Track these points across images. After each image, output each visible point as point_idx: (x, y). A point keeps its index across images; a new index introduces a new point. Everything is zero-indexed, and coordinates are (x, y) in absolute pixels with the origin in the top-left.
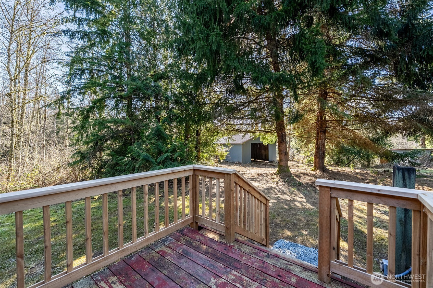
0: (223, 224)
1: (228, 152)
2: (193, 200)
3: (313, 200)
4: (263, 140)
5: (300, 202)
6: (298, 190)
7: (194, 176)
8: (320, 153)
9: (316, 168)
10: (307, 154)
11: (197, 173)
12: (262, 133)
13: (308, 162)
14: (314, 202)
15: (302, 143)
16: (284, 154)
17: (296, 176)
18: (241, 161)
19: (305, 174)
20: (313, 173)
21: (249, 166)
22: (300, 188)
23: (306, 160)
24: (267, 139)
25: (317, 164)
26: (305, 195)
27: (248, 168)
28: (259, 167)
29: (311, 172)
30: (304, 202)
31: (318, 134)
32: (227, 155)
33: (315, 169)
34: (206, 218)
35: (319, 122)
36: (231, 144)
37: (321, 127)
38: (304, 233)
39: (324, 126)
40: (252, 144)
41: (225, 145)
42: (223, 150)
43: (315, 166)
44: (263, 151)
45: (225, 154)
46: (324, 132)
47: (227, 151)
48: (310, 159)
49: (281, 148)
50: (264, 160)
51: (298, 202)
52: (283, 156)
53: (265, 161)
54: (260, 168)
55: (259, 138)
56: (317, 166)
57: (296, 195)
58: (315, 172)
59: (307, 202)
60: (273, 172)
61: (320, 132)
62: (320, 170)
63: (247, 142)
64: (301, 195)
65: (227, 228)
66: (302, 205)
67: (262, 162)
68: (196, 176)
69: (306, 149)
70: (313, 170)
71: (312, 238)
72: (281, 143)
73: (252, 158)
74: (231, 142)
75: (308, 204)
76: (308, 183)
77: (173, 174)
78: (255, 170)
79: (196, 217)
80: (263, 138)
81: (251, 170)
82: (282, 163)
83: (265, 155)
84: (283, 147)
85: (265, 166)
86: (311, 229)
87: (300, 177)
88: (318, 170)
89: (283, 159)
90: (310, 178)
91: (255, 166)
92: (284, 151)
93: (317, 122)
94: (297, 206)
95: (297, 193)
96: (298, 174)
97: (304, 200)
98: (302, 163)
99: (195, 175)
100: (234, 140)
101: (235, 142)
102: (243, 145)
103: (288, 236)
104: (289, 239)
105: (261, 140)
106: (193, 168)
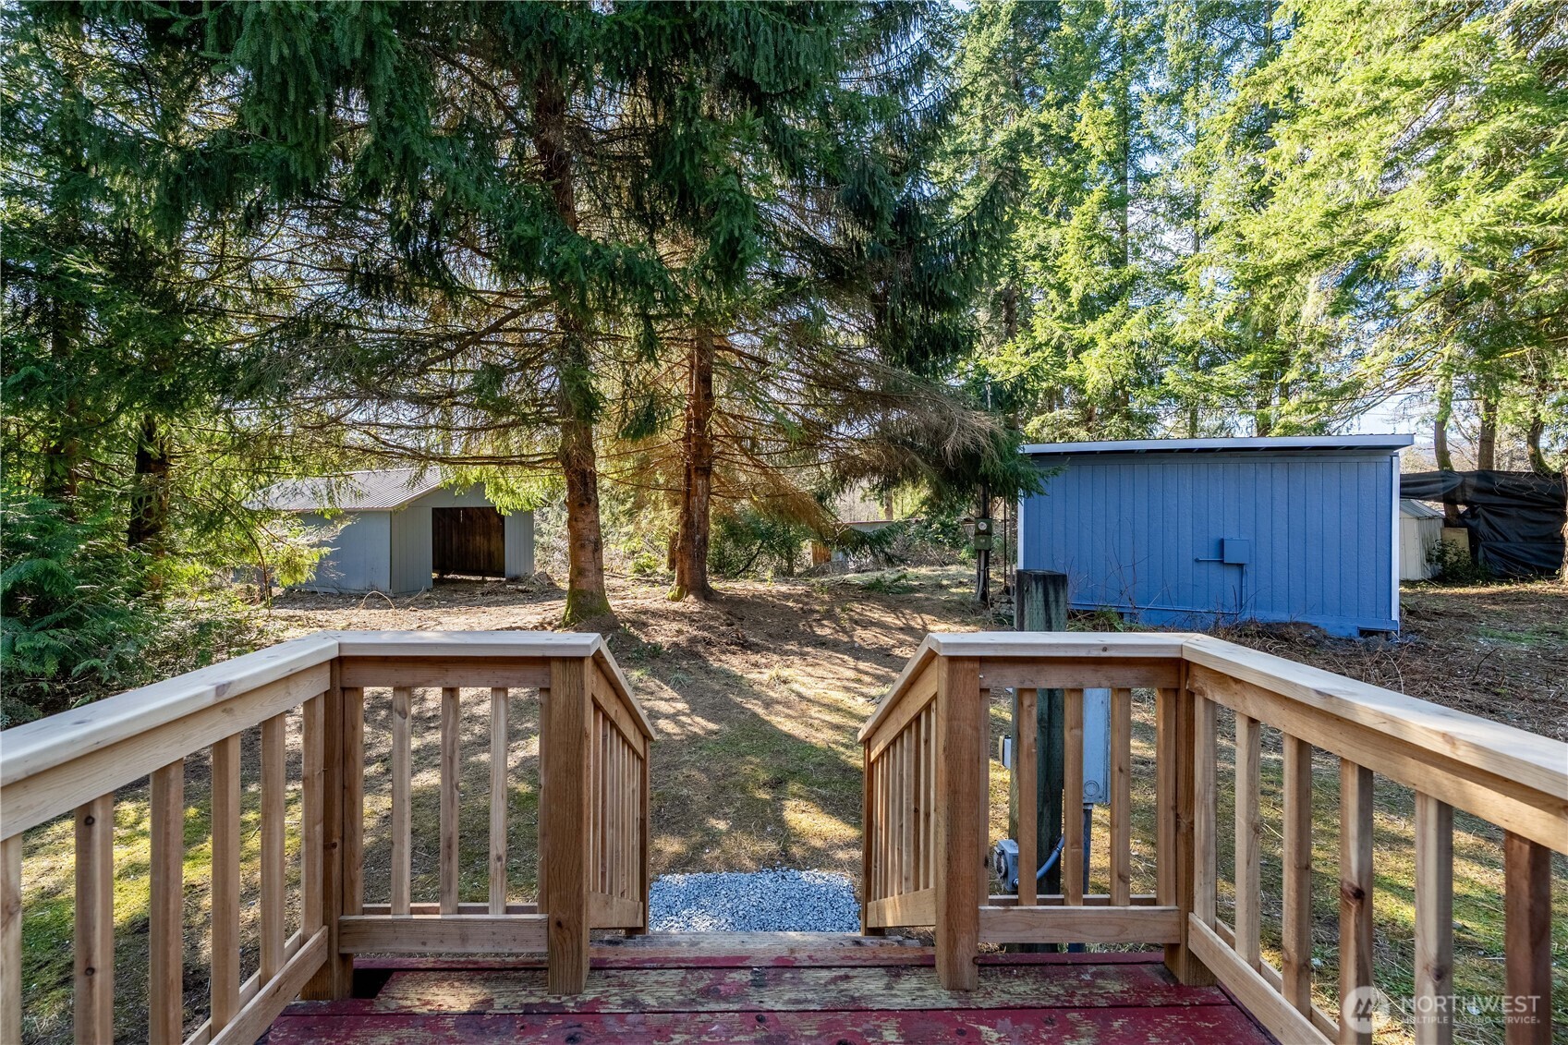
0: (531, 910)
1: (326, 550)
2: (327, 835)
3: (708, 699)
4: (496, 493)
5: (673, 717)
6: (655, 673)
7: (338, 694)
8: (694, 540)
9: (685, 589)
10: (634, 544)
11: (352, 675)
12: (493, 468)
13: (638, 571)
14: (713, 706)
15: (621, 508)
16: (590, 547)
17: (633, 623)
18: (384, 584)
19: (655, 614)
20: (677, 606)
21: (427, 604)
22: (659, 664)
23: (631, 563)
24: (513, 492)
25: (687, 576)
26: (678, 685)
27: (429, 613)
28: (470, 603)
29: (668, 604)
30: (684, 714)
31: (688, 476)
32: (320, 565)
33: (681, 592)
34: (414, 911)
35: (693, 440)
36: (349, 512)
37: (697, 457)
38: (722, 825)
39: (705, 452)
40: (435, 511)
41: (308, 518)
42: (302, 541)
43: (681, 582)
44: (479, 540)
45: (310, 558)
46: (707, 472)
47: (321, 544)
48: (641, 561)
49: (581, 525)
50: (484, 575)
51: (667, 717)
52: (586, 557)
53: (488, 579)
54: (479, 606)
55: (480, 485)
56: (687, 581)
57: (652, 693)
58: (681, 604)
59: (693, 711)
60: (540, 618)
61: (697, 469)
62: (697, 597)
63: (415, 504)
64: (668, 692)
65: (559, 924)
66: (682, 725)
67: (477, 582)
68: (349, 697)
69: (631, 528)
70: (674, 599)
71: (751, 833)
72: (582, 505)
73: (435, 569)
74: (346, 502)
75: (698, 719)
76: (676, 645)
77: (219, 710)
78: (463, 618)
79: (341, 925)
80: (498, 489)
81: (443, 620)
82: (584, 581)
83: (490, 554)
84: (588, 520)
85: (493, 597)
86: (738, 804)
87: (645, 625)
88: (691, 597)
89: (587, 566)
90: (675, 626)
91: (451, 603)
92: (592, 537)
93: (687, 438)
94: (668, 734)
95: (653, 684)
96: (634, 617)
97: (681, 706)
98: (623, 577)
99: (344, 689)
100: (359, 495)
101: (364, 504)
102: (394, 515)
103: (678, 855)
104: (687, 864)
105: (489, 493)
106: (335, 654)
